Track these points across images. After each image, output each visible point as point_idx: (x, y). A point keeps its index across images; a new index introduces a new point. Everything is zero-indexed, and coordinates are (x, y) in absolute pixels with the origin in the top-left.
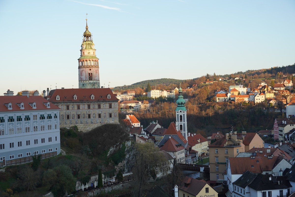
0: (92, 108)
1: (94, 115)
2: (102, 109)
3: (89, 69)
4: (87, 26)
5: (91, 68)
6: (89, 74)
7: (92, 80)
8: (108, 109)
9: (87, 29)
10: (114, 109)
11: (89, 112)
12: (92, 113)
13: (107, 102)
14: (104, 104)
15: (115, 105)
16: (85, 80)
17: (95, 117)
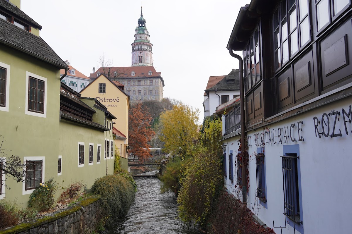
0: (132, 85)
1: (134, 92)
2: (143, 86)
3: (140, 52)
4: (142, 14)
5: (141, 51)
6: (140, 57)
7: (141, 62)
8: (148, 86)
9: (142, 15)
10: (155, 86)
11: (129, 89)
12: (132, 90)
13: (148, 79)
14: (145, 81)
15: (156, 81)
16: (135, 63)
17: (135, 94)
